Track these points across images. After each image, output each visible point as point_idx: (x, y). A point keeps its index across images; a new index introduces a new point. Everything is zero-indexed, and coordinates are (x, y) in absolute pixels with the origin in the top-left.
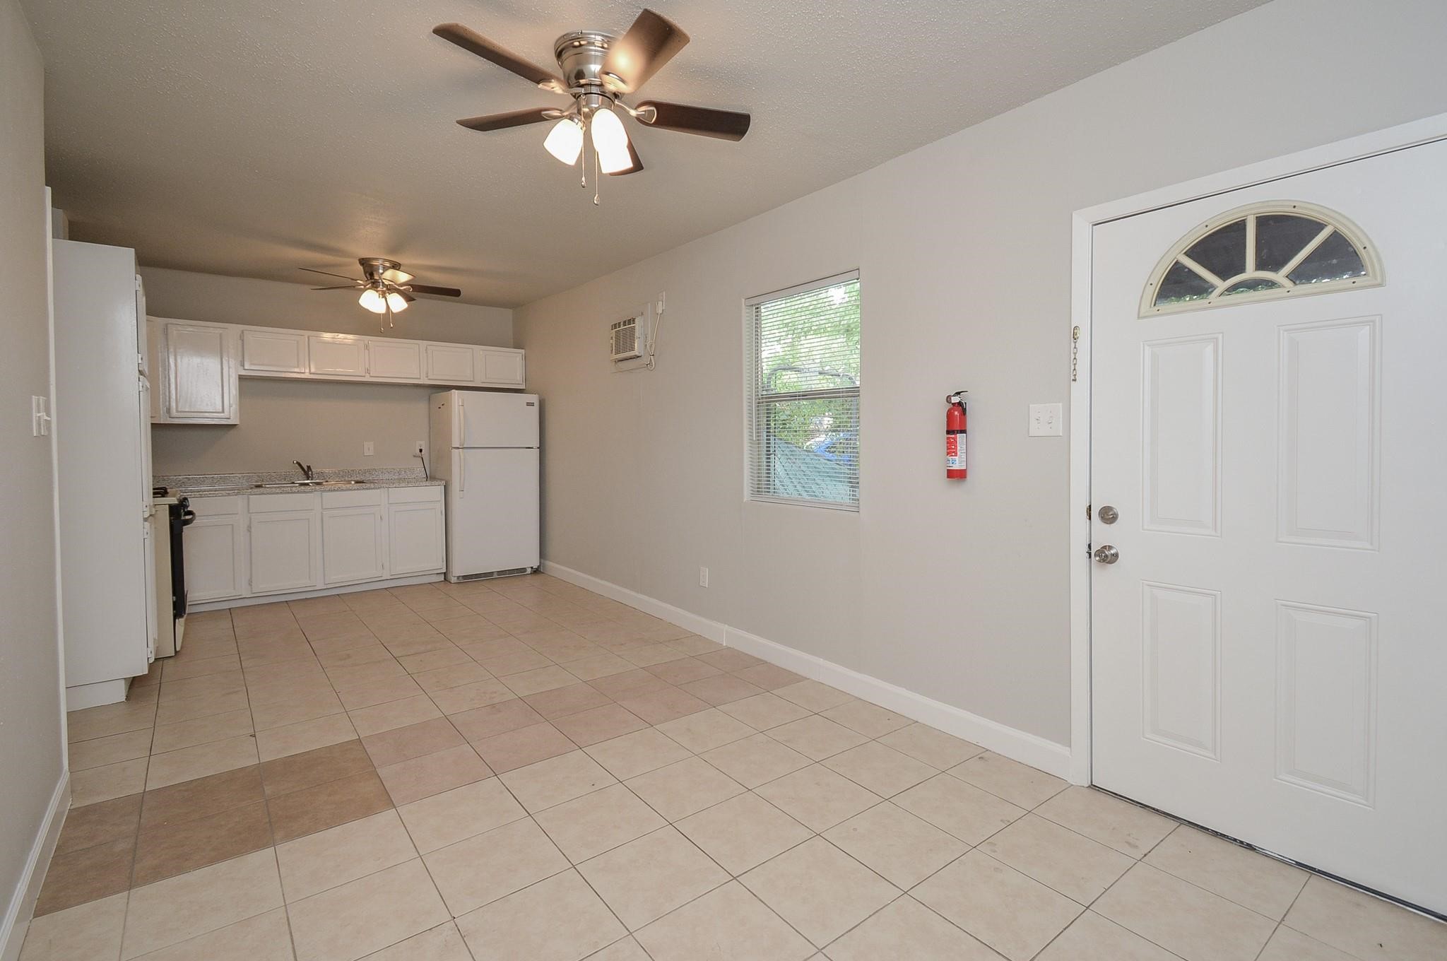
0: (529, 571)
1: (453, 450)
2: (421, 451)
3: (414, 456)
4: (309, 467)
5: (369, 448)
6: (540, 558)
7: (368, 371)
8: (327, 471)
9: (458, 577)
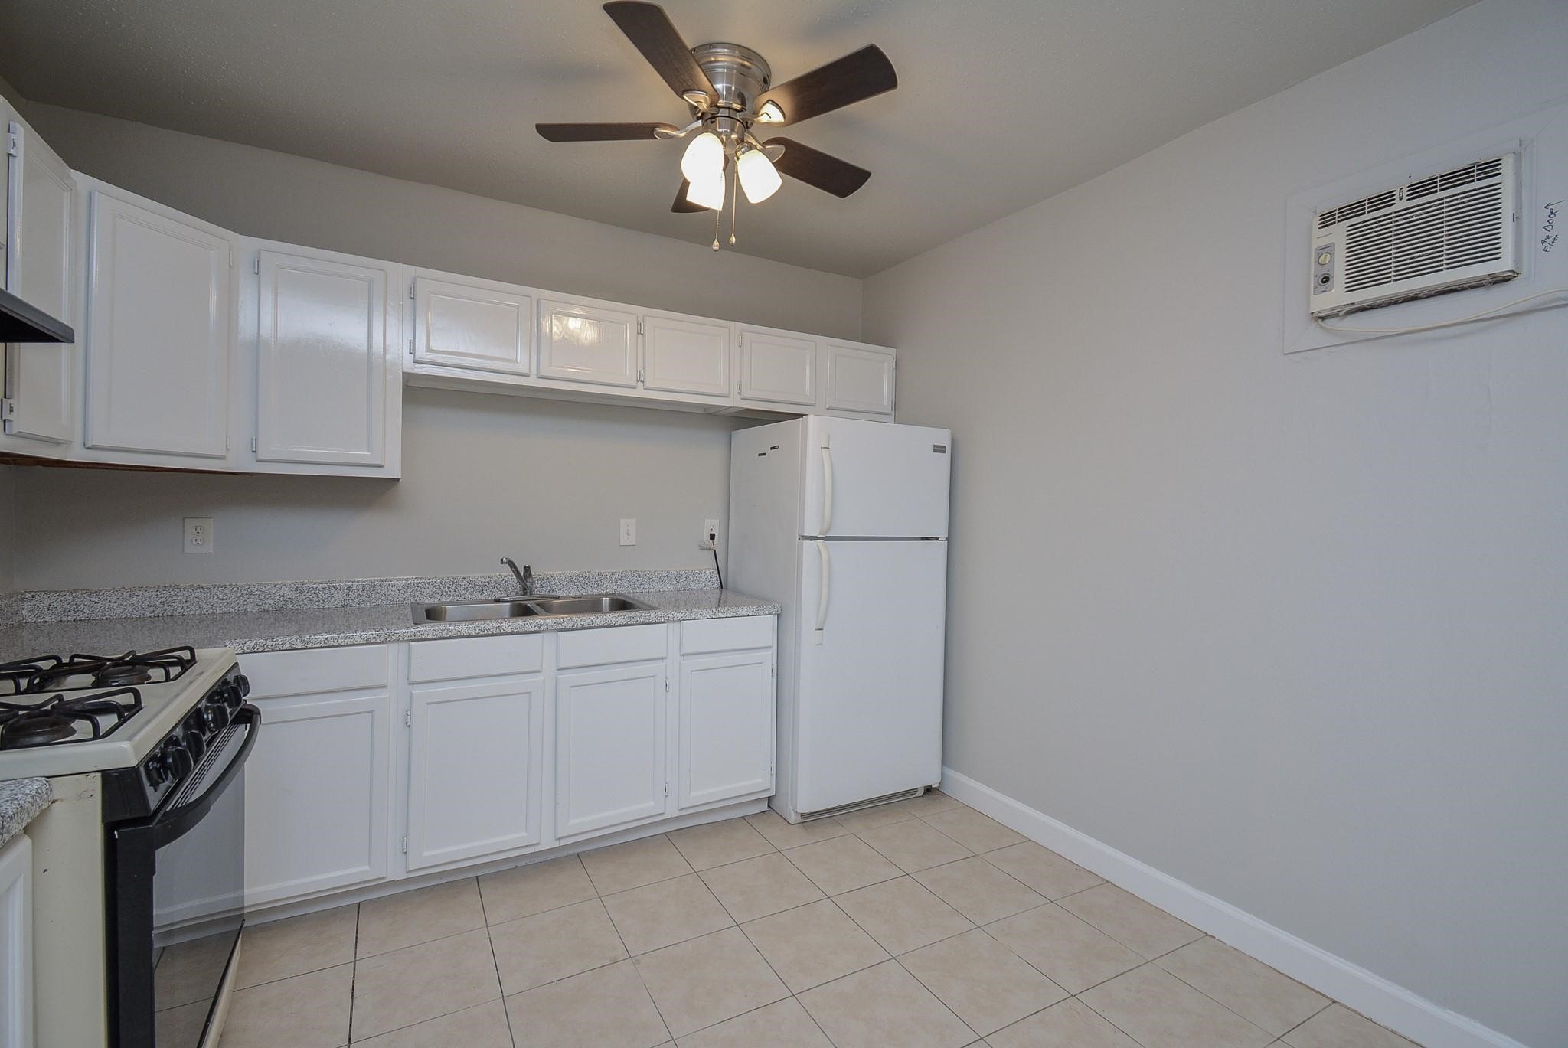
0: (921, 792)
1: (806, 542)
2: (712, 537)
3: (702, 548)
4: (527, 569)
5: (628, 531)
6: (943, 763)
7: (641, 379)
8: (555, 573)
9: (803, 816)
